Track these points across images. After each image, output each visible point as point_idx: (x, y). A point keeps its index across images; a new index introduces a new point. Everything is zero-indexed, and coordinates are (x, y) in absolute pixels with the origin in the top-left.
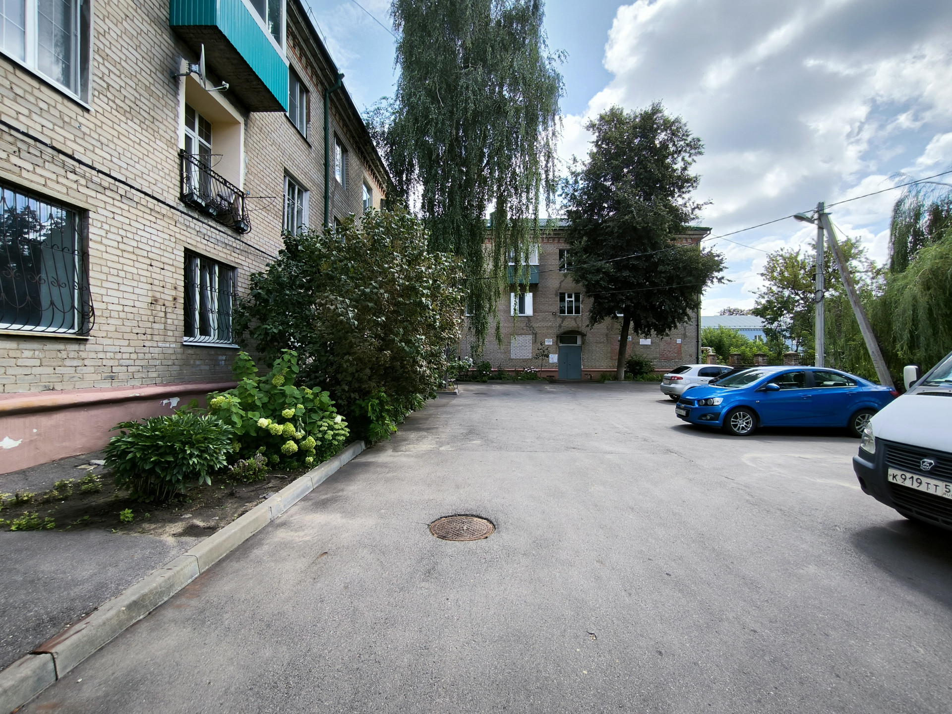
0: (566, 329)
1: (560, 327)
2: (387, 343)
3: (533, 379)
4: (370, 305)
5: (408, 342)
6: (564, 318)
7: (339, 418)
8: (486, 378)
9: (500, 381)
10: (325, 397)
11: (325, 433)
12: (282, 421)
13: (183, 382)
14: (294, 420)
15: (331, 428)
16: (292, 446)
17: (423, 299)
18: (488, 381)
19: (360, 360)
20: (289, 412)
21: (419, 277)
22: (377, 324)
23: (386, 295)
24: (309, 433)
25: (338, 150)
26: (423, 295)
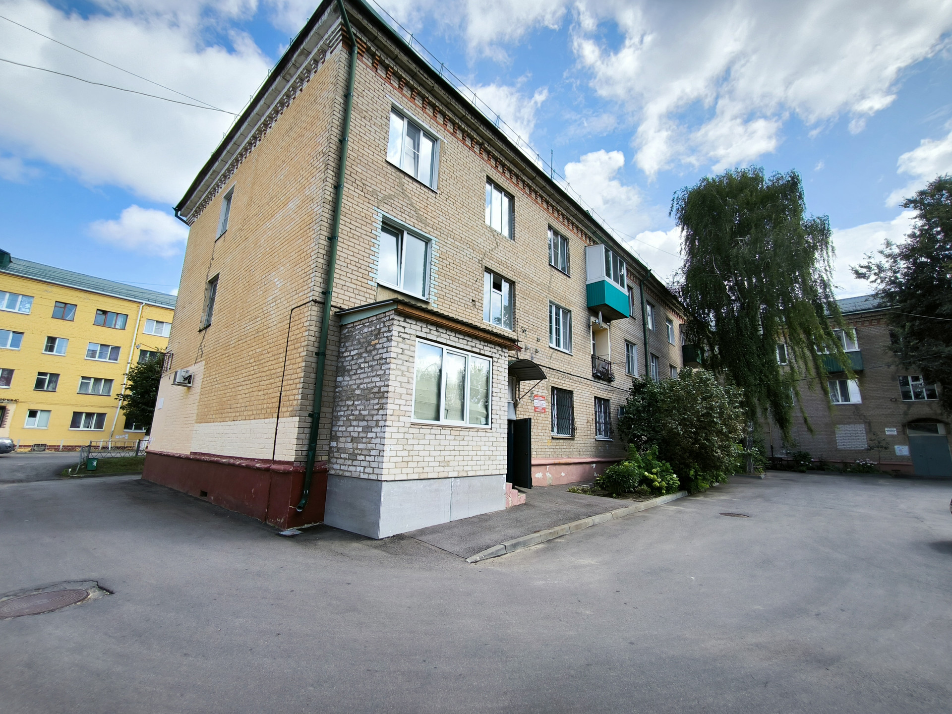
0: (915, 417)
1: (905, 414)
2: (696, 441)
3: (868, 472)
4: (688, 423)
5: (708, 440)
6: (910, 405)
7: (675, 476)
8: (804, 468)
9: (823, 472)
10: (668, 464)
11: (669, 481)
12: (652, 474)
13: (596, 457)
14: (656, 474)
15: (672, 479)
16: (657, 484)
17: (715, 419)
18: (807, 471)
19: (683, 448)
20: (654, 470)
21: (711, 408)
22: (692, 432)
23: (695, 419)
24: (662, 480)
25: (649, 308)
26: (714, 417)
